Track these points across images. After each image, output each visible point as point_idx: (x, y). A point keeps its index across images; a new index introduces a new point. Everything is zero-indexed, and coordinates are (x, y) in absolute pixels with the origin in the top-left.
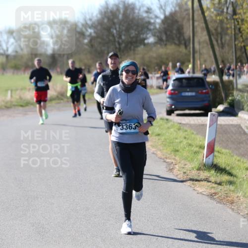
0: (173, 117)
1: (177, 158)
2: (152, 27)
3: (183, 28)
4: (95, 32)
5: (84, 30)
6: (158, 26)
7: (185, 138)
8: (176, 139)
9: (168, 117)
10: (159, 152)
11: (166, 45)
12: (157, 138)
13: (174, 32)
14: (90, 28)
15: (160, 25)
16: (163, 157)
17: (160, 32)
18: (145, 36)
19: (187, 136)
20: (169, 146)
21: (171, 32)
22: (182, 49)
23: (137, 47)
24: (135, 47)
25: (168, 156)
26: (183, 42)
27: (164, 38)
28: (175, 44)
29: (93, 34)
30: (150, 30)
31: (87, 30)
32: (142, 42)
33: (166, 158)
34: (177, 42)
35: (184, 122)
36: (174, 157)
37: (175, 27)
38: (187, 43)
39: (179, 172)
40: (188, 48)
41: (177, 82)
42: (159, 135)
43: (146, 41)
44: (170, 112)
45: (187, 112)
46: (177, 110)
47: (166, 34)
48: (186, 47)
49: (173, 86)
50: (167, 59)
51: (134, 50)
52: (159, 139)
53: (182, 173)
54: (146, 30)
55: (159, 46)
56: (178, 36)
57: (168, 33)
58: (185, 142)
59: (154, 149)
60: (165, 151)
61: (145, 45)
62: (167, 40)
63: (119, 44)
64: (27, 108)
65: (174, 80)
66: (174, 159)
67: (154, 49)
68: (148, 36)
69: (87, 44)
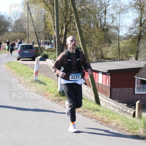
0: (20, 61)
2: (11, 25)
7: (25, 69)
8: (22, 70)
9: (18, 61)
10: (15, 75)
12: (14, 69)
18: (7, 28)
19: (26, 69)
20: (19, 73)
22: (23, 34)
23: (5, 33)
32: (7, 31)
36: (21, 77)
40: (25, 33)
41: (22, 47)
42: (15, 68)
43: (8, 31)
44: (18, 59)
45: (25, 59)
46: (21, 58)
49: (20, 48)
50: (17, 38)
51: (3, 34)
54: (8, 26)
58: (26, 71)
59: (13, 74)
60: (17, 75)
61: (8, 32)
67: (11, 34)
68: (9, 28)
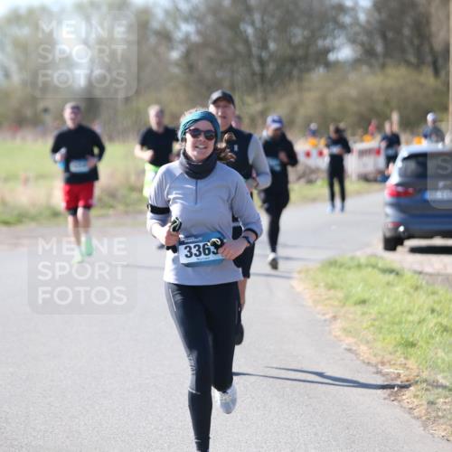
0: (402, 257)
1: (412, 363)
2: (347, 20)
3: (428, 23)
4: (199, 32)
5: (170, 25)
6: (362, 17)
7: (433, 311)
8: (409, 312)
9: (389, 255)
10: (363, 348)
11: (383, 66)
12: (359, 309)
13: (407, 32)
14: (186, 19)
15: (368, 12)
16: (374, 360)
17: (369, 33)
18: (328, 42)
19: (438, 308)
20: (390, 332)
21: (399, 32)
22: (427, 77)
23: (308, 70)
24: (301, 71)
25: (388, 357)
26: (429, 59)
27: (379, 48)
28: (408, 63)
29: (195, 38)
30: (342, 27)
31: (177, 27)
32: (321, 57)
33: (383, 363)
34: (413, 59)
35: (428, 269)
36: (402, 360)
37: (409, 20)
38: (440, 61)
39: (416, 402)
40: (443, 74)
41: (412, 165)
42: (363, 302)
43: (332, 57)
44: (392, 243)
45: (438, 242)
46: (411, 237)
47: (384, 37)
48: (437, 72)
49: (403, 173)
50: (387, 102)
51: (300, 79)
52: (364, 314)
53: (425, 402)
54: (331, 26)
55: (365, 69)
56: (416, 42)
57: (390, 35)
58: (432, 321)
59: (350, 340)
60: (379, 345)
61: (328, 65)
62: (387, 54)
63: (262, 63)
64: (20, 228)
65: (405, 159)
66: (404, 366)
67: (353, 76)
68: (337, 42)
69: (177, 64)
